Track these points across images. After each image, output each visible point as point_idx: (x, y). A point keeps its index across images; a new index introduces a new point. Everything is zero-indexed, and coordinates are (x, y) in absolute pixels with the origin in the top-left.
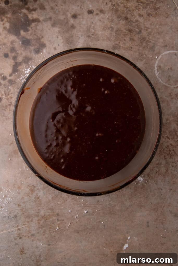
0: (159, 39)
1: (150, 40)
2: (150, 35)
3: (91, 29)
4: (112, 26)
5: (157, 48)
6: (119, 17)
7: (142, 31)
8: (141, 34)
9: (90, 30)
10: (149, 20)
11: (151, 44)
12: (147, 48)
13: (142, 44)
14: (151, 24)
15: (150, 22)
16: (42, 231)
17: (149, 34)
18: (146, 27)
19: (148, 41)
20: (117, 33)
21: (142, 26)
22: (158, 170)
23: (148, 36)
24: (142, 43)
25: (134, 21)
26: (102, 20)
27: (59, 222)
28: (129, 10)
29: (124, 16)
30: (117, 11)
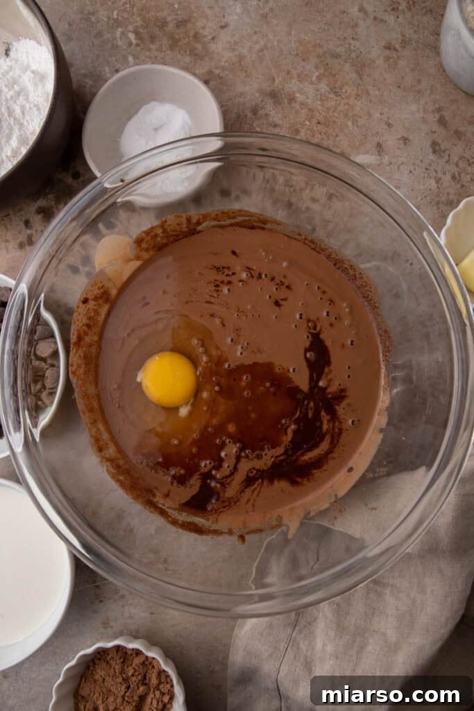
2: (331, 236)
10: (330, 207)
14: (333, 215)
15: (332, 211)
17: (329, 234)
18: (326, 221)
21: (317, 220)
23: (327, 237)
25: (303, 209)
28: (295, 191)
29: (286, 199)
30: (272, 190)
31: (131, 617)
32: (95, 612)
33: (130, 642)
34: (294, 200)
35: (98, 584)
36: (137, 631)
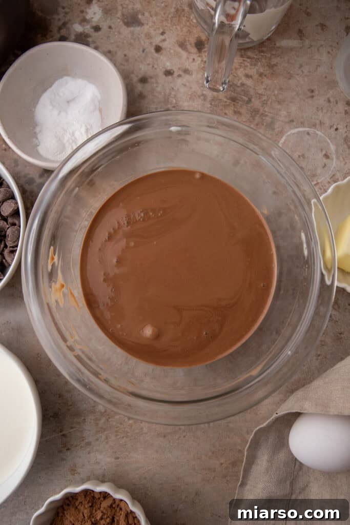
0: (280, 110)
1: (266, 113)
2: (265, 105)
3: (171, 99)
4: (204, 92)
5: (277, 125)
7: (253, 100)
8: (252, 104)
9: (170, 101)
10: (262, 83)
11: (268, 119)
12: (263, 125)
13: (254, 119)
14: (265, 89)
15: (264, 86)
16: (104, 437)
18: (259, 94)
19: (262, 114)
20: (213, 103)
21: (252, 92)
23: (263, 106)
24: (253, 117)
25: (239, 84)
26: (187, 84)
27: (131, 422)
31: (98, 463)
32: (63, 459)
33: (98, 485)
35: (64, 433)
36: (104, 476)
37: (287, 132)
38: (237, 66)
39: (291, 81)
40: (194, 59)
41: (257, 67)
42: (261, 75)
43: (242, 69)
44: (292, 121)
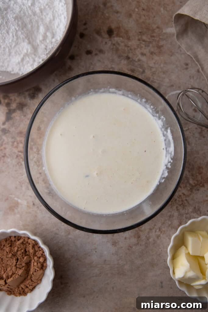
0: (164, 78)
1: (155, 81)
2: (154, 75)
4: (113, 66)
5: (162, 89)
6: (119, 57)
7: (146, 71)
8: (145, 74)
10: (152, 59)
11: (156, 85)
14: (155, 63)
15: (154, 61)
17: (154, 73)
18: (150, 67)
19: (152, 81)
21: (145, 66)
22: (170, 223)
23: (152, 75)
25: (136, 60)
26: (101, 60)
28: (131, 49)
29: (126, 55)
30: (117, 50)
34: (130, 55)
37: (168, 94)
38: (136, 47)
39: (172, 58)
40: (106, 43)
41: (149, 48)
42: (152, 53)
43: (139, 49)
44: (172, 86)
